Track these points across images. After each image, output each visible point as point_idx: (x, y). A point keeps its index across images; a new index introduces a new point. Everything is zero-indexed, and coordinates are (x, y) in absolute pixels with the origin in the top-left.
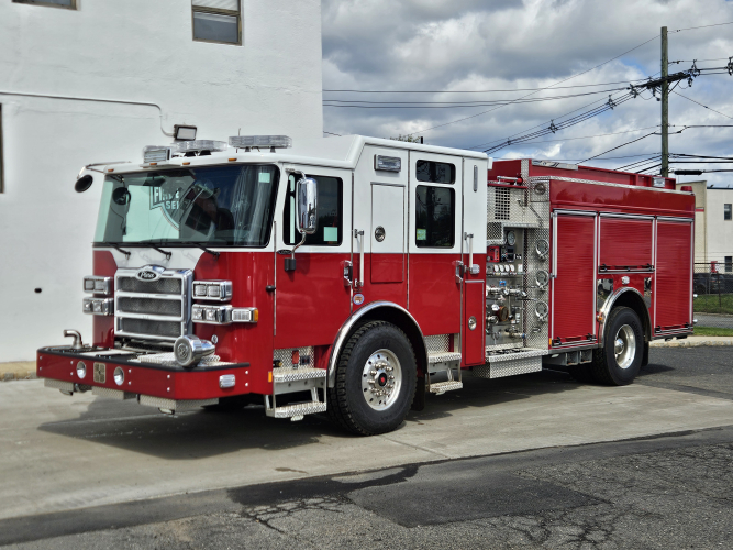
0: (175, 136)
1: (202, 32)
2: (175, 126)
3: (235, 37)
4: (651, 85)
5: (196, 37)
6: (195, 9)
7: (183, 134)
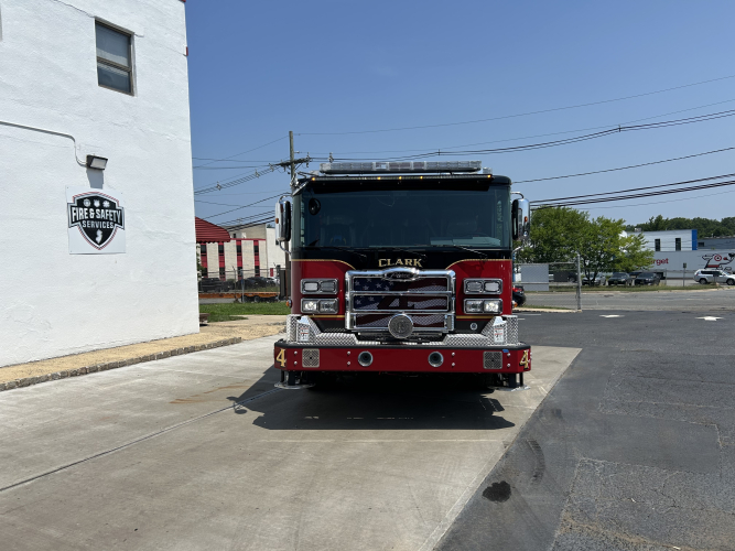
0: (88, 165)
1: (105, 80)
2: (88, 157)
3: (128, 88)
4: (284, 165)
5: (101, 83)
6: (100, 60)
7: (95, 164)
